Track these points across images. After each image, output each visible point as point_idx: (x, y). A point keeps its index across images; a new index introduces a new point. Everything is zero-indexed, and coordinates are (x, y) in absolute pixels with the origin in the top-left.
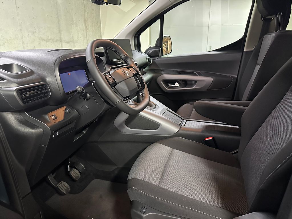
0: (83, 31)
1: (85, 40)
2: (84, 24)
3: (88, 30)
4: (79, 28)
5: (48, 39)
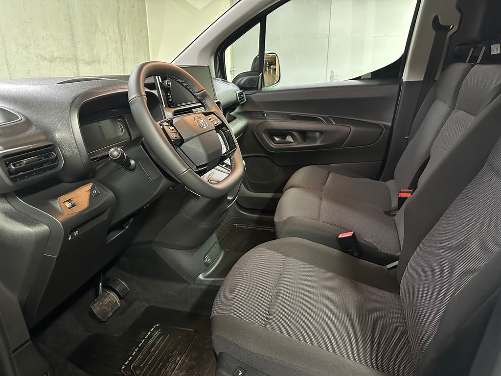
0: (116, 43)
1: (119, 58)
2: (117, 31)
3: (124, 42)
4: (108, 38)
5: (53, 57)
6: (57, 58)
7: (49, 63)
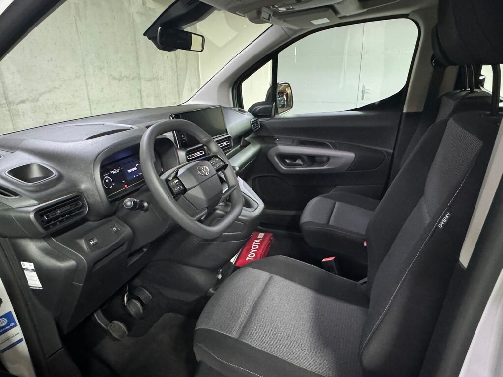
0: (172, 62)
3: (179, 61)
4: (165, 58)
5: (121, 76)
6: (124, 77)
7: (118, 81)
